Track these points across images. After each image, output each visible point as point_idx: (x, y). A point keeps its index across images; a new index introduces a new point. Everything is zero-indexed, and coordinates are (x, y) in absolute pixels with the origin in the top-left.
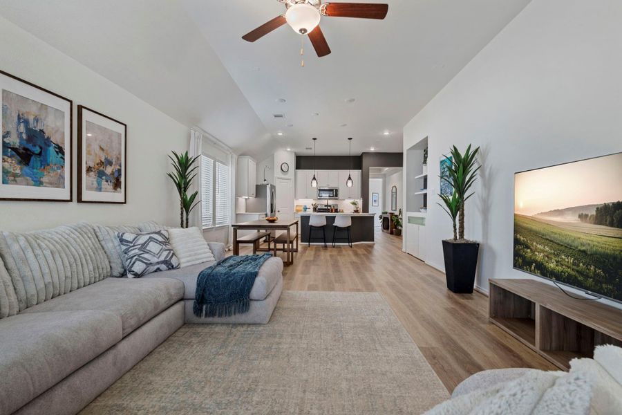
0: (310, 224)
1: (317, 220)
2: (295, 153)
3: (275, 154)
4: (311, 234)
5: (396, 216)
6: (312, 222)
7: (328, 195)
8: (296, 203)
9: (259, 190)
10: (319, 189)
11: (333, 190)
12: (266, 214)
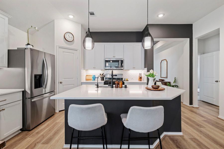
10: (105, 60)
11: (119, 61)
12: (23, 92)
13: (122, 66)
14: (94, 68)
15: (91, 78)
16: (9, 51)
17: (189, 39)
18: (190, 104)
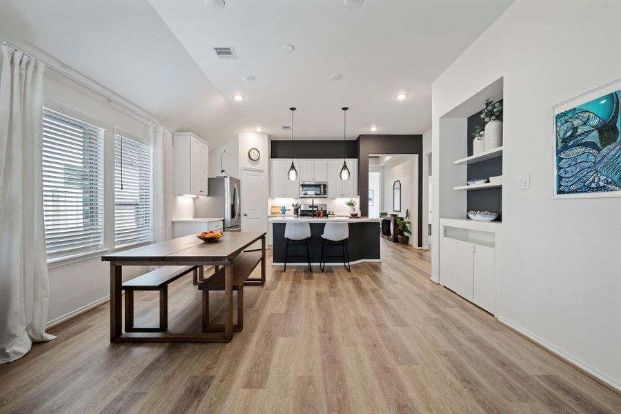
0: (285, 236)
1: (297, 230)
2: (269, 136)
3: (240, 136)
4: (287, 250)
5: (402, 219)
6: (289, 233)
7: (313, 193)
8: (271, 203)
9: (214, 186)
10: (301, 183)
11: (320, 185)
12: (224, 221)
13: (325, 193)
14: (285, 196)
15: (279, 210)
16: (209, 179)
17: (417, 155)
18: (419, 246)
